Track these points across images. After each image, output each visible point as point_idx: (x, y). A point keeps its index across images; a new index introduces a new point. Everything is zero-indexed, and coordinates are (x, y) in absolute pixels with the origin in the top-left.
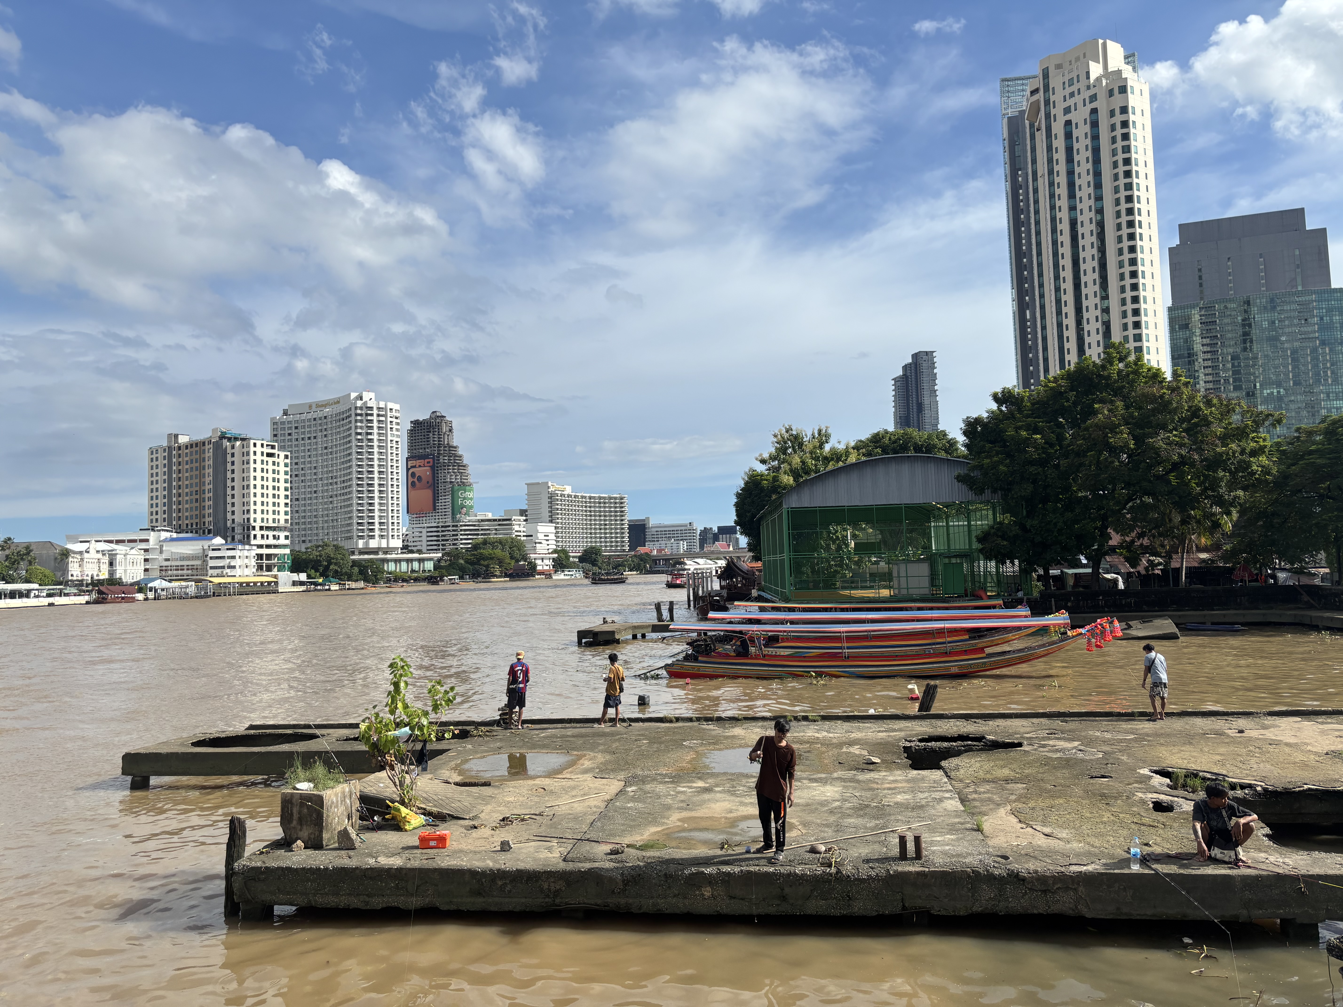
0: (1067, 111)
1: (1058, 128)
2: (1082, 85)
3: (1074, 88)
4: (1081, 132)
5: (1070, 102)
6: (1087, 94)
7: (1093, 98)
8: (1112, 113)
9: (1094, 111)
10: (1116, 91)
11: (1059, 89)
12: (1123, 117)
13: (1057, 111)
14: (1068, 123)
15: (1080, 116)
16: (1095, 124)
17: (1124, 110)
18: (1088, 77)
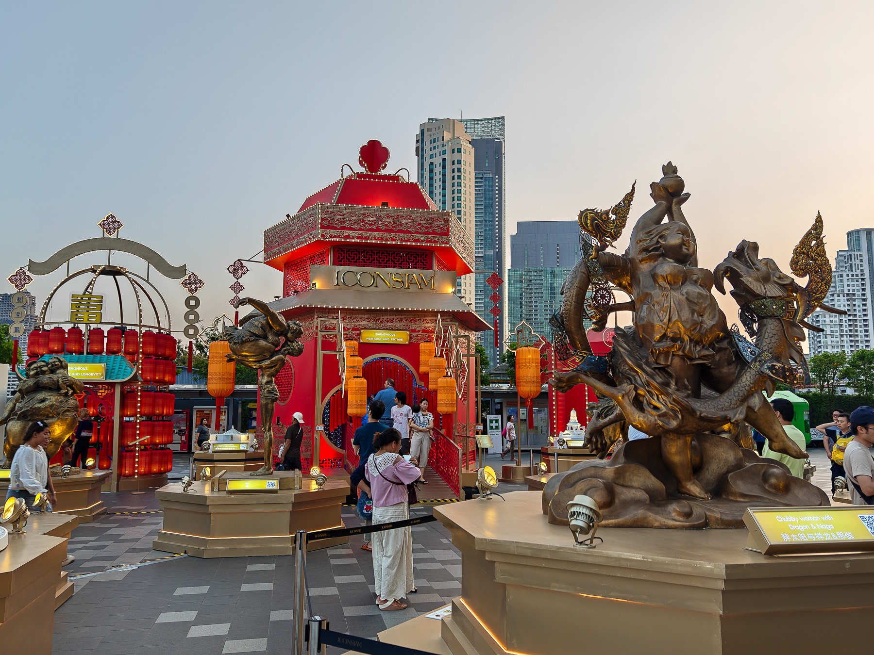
0: (431, 157)
1: (427, 165)
2: (440, 143)
4: (438, 169)
5: (433, 152)
6: (441, 149)
7: (444, 152)
8: (453, 163)
9: (444, 160)
10: (456, 151)
11: (428, 143)
12: (459, 166)
13: (427, 155)
14: (432, 164)
15: (438, 161)
16: (444, 167)
17: (459, 162)
18: (443, 140)
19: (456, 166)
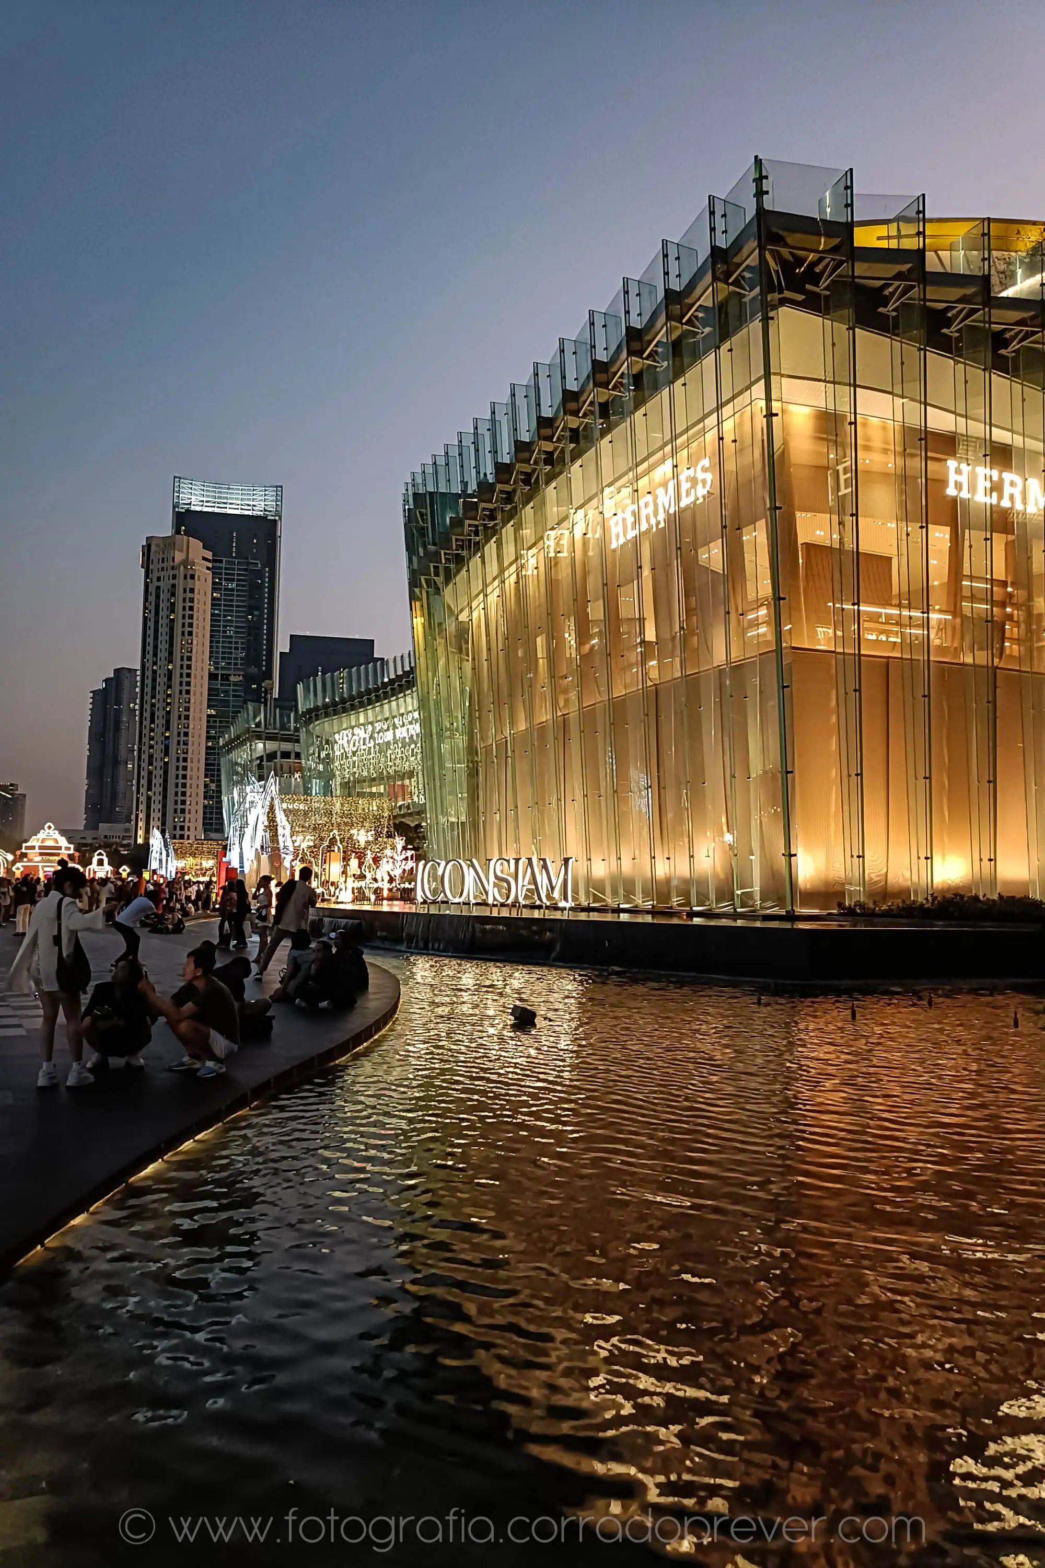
0: (159, 579)
1: (152, 589)
2: (170, 564)
3: (165, 565)
4: (166, 595)
5: (162, 574)
6: (172, 573)
7: (174, 577)
8: (185, 591)
9: (174, 586)
10: (188, 577)
11: (155, 561)
12: (191, 595)
13: (154, 576)
14: (158, 588)
15: (165, 585)
16: (173, 594)
17: (192, 591)
18: (173, 561)
19: (189, 595)
